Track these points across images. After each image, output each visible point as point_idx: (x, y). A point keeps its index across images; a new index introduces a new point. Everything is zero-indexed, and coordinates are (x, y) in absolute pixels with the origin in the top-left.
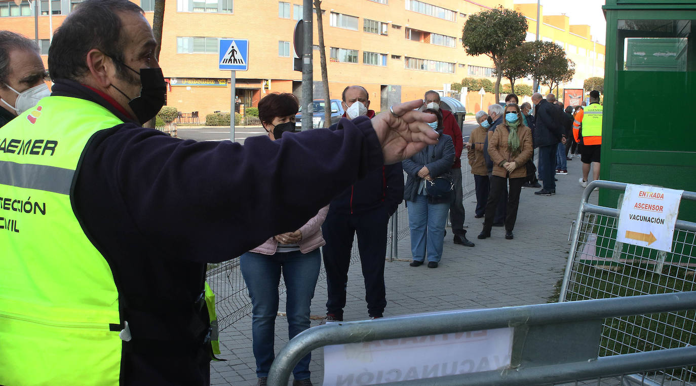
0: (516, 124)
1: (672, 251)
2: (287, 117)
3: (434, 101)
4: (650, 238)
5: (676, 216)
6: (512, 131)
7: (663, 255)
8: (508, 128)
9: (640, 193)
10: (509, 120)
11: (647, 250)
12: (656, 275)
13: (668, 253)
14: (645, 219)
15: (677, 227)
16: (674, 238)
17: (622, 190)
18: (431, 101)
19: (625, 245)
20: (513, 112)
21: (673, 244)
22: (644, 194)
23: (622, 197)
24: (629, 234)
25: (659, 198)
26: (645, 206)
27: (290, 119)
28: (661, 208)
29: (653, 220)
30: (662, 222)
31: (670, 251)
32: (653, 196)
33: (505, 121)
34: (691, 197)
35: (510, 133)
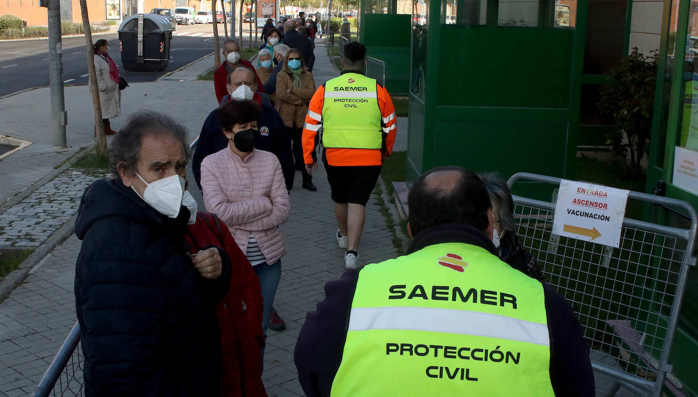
0: (299, 70)
1: (620, 246)
2: (248, 124)
3: (235, 51)
4: (595, 233)
5: (623, 214)
6: (297, 78)
7: (610, 250)
8: (291, 75)
9: (578, 190)
11: (589, 245)
12: (603, 270)
13: (614, 248)
14: (586, 215)
15: (624, 225)
16: (622, 235)
17: (557, 186)
18: (232, 51)
19: (563, 239)
20: (296, 59)
21: (621, 240)
22: (583, 191)
23: (557, 192)
24: (567, 228)
25: (602, 196)
26: (585, 203)
27: (251, 126)
28: (605, 206)
29: (596, 216)
30: (608, 219)
31: (618, 246)
32: (594, 193)
34: (638, 197)
35: (295, 81)
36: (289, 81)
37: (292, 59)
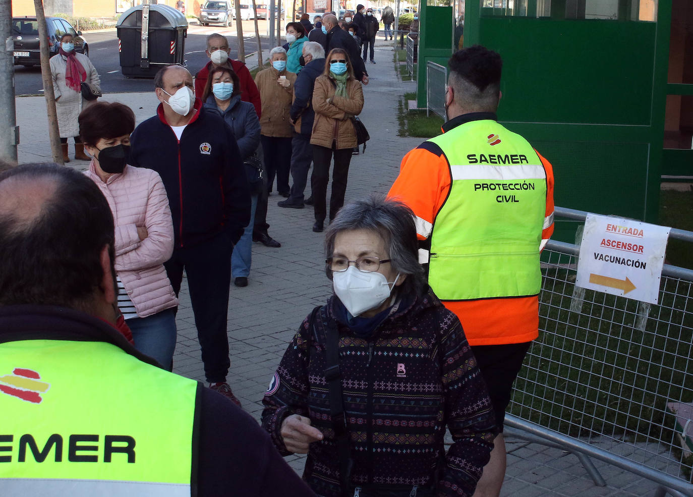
0: (345, 76)
1: (659, 303)
3: (221, 49)
4: (628, 285)
5: (662, 260)
6: (341, 86)
7: (647, 308)
8: (333, 81)
9: (608, 227)
10: (337, 72)
11: (621, 301)
12: (638, 334)
13: (652, 305)
14: (617, 260)
15: (664, 274)
16: (661, 287)
17: (582, 222)
19: (589, 293)
20: (341, 61)
21: (660, 294)
22: (614, 228)
23: (582, 230)
24: (594, 278)
25: (637, 236)
26: (616, 244)
28: (641, 248)
29: (629, 262)
30: (643, 266)
31: (656, 303)
32: (627, 231)
33: (329, 72)
34: (682, 236)
35: (338, 89)
36: (330, 89)
37: (336, 61)
